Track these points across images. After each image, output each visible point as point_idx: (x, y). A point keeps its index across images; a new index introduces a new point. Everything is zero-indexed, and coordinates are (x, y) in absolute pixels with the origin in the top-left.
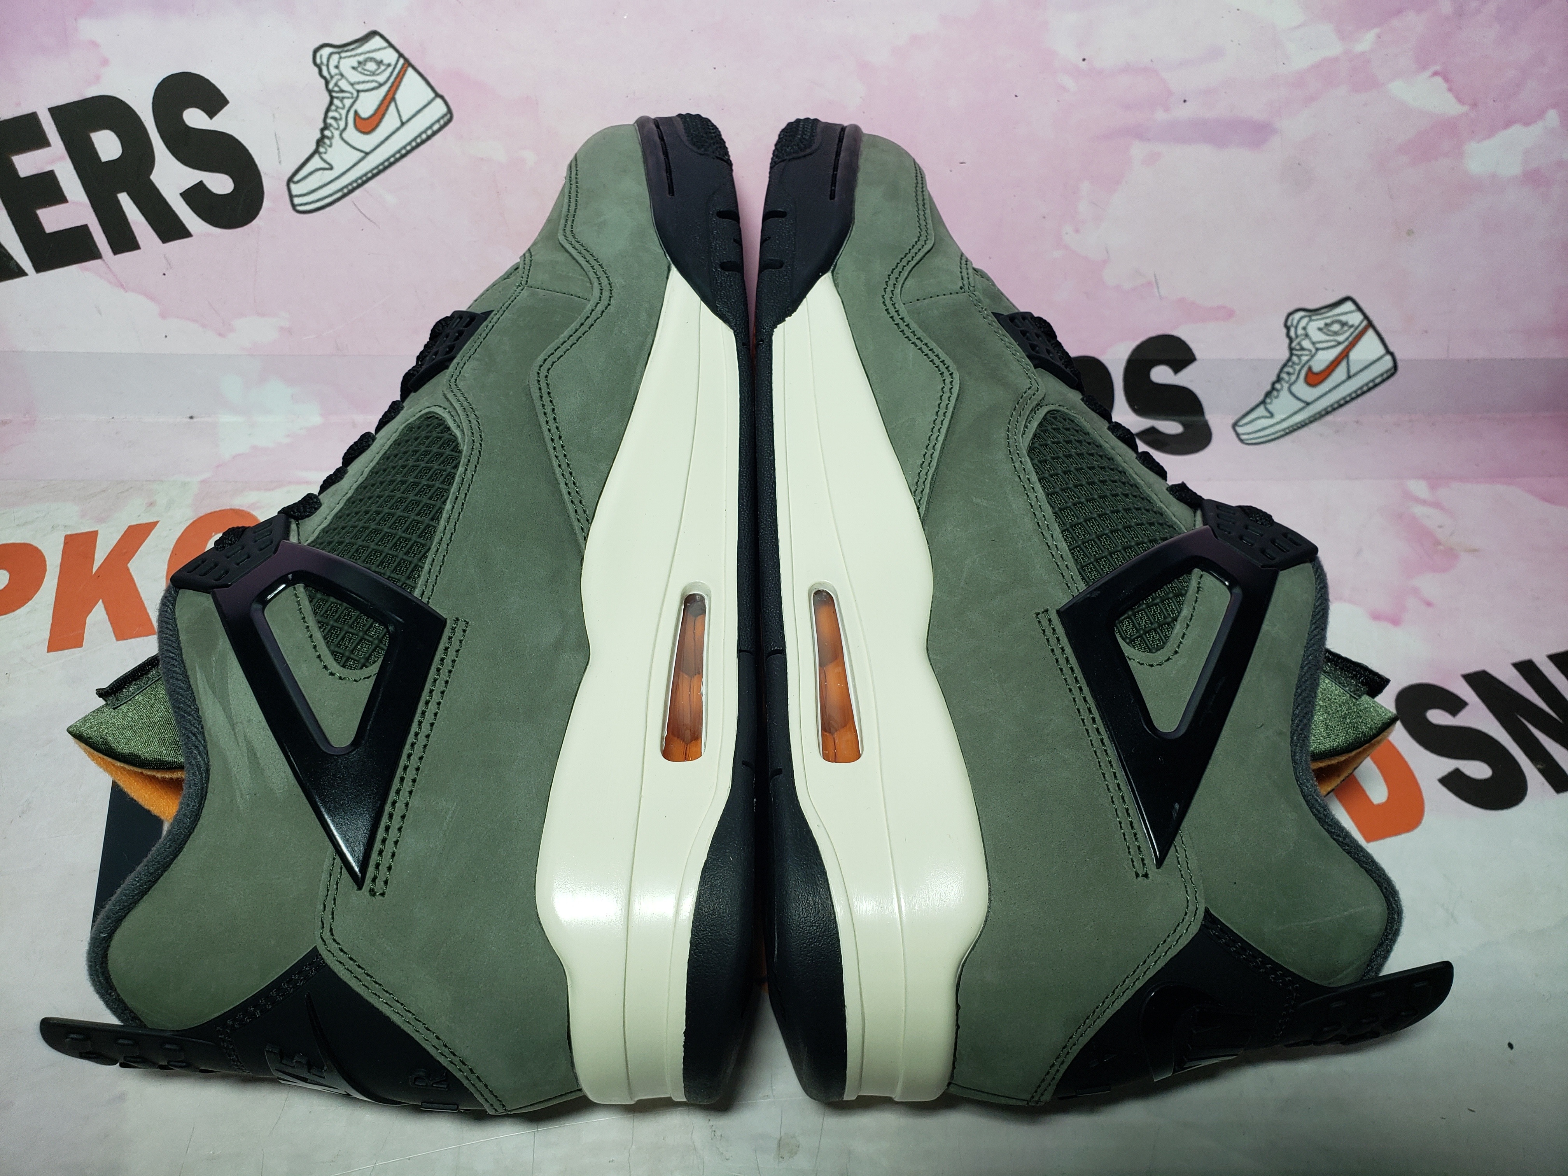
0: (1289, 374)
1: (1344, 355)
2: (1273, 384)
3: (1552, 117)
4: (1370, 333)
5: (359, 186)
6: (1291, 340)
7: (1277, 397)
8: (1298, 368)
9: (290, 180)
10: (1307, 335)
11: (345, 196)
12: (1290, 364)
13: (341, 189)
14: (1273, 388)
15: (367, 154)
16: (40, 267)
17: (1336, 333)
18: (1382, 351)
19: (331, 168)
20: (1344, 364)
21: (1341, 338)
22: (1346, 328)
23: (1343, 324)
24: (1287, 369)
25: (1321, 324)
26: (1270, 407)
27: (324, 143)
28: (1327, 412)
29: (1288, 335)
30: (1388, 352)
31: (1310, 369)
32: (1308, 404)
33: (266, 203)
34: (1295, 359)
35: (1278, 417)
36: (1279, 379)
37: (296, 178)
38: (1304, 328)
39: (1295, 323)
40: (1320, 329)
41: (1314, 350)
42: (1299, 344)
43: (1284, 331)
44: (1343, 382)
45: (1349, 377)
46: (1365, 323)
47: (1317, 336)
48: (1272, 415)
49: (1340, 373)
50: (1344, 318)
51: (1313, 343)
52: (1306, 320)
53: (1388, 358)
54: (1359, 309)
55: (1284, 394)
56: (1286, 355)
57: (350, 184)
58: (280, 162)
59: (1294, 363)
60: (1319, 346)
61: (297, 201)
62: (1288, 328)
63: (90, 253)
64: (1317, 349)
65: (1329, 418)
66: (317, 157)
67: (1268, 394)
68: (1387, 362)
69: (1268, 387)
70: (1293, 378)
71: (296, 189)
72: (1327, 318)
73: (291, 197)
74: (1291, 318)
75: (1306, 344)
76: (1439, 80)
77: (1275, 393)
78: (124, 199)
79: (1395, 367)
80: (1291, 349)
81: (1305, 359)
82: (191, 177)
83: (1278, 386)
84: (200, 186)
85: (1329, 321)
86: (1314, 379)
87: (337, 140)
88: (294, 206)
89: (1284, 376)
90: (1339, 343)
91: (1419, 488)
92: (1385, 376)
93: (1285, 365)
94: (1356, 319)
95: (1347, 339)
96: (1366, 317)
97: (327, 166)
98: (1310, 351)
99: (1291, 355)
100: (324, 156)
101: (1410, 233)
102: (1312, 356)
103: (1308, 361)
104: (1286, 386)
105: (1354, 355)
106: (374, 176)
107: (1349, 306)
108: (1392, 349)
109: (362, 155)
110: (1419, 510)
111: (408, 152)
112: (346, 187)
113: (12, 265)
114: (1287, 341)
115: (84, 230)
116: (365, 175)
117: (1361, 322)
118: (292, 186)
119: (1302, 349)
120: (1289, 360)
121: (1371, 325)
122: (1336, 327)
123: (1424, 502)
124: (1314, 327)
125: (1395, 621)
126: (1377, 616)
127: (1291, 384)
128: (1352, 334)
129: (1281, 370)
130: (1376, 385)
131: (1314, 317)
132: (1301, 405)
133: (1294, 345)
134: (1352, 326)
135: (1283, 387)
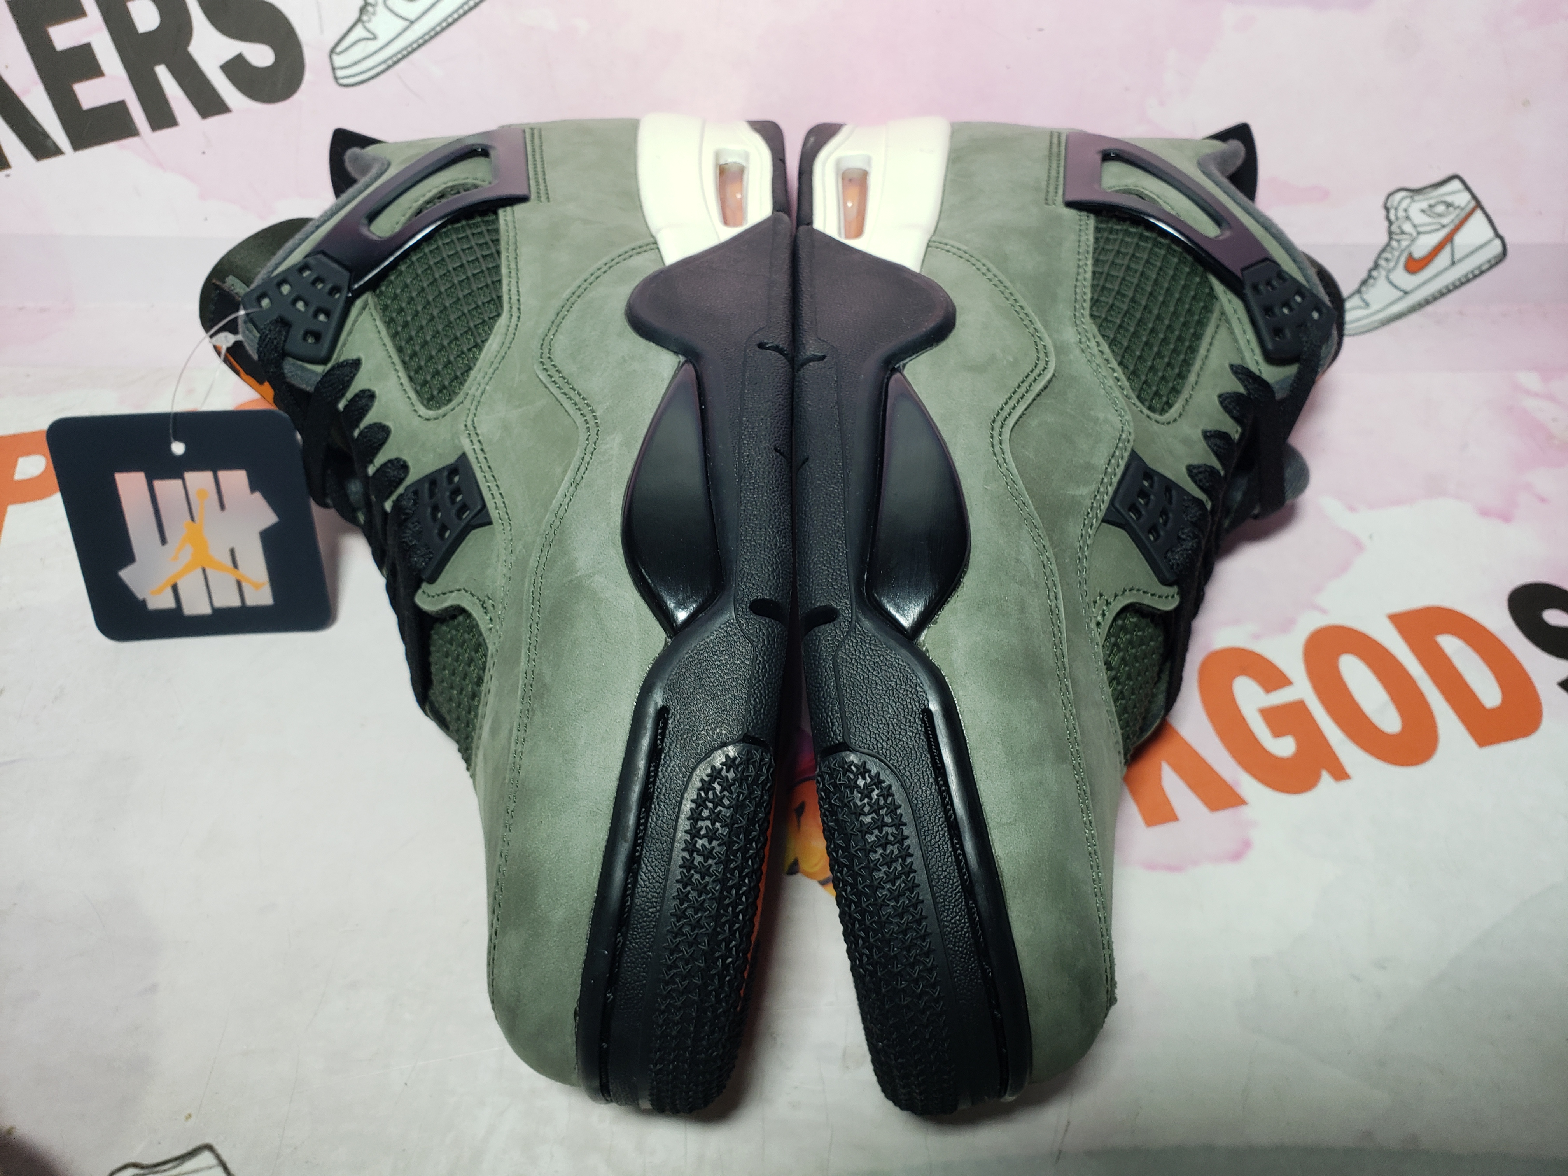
0: (1387, 260)
1: (1449, 239)
2: (1370, 271)
4: (1479, 214)
5: (404, 57)
6: (1391, 223)
7: (1373, 285)
8: (1397, 253)
9: (332, 51)
10: (1408, 218)
11: (389, 67)
12: (1388, 249)
13: (385, 61)
14: (1370, 277)
15: (412, 22)
16: (78, 144)
17: (1440, 215)
18: (1490, 234)
19: (375, 38)
20: (1447, 250)
21: (1445, 221)
22: (1451, 209)
23: (1449, 205)
24: (1387, 255)
25: (1424, 205)
26: (1366, 296)
27: (368, 11)
28: (1427, 302)
29: (1388, 218)
30: (1498, 235)
31: (1410, 255)
32: (1406, 293)
33: (308, 76)
34: (1394, 243)
35: (1375, 307)
36: (1376, 266)
37: (339, 49)
39: (1395, 204)
40: (1423, 211)
41: (1415, 234)
42: (1400, 228)
43: (1383, 213)
44: (1446, 269)
45: (1453, 263)
46: (1473, 204)
47: (1418, 218)
48: (1367, 305)
49: (1443, 258)
50: (1449, 199)
52: (1408, 201)
53: (1498, 242)
54: (1467, 188)
55: (1382, 282)
56: (1384, 239)
57: (395, 55)
58: (322, 32)
59: (1393, 248)
60: (1421, 229)
61: (339, 73)
62: (1387, 210)
63: (129, 131)
64: (1419, 233)
65: (1430, 309)
66: (359, 27)
67: (1364, 283)
68: (1496, 247)
69: (1364, 275)
70: (1392, 264)
71: (339, 61)
72: (1431, 198)
73: (334, 69)
74: (1390, 199)
75: (1407, 227)
77: (1371, 281)
78: (162, 72)
79: (1504, 253)
80: (1390, 233)
81: (1404, 243)
82: (230, 48)
83: (1375, 273)
84: (239, 59)
85: (1432, 202)
86: (1414, 265)
87: (381, 8)
88: (336, 79)
89: (1382, 262)
90: (1443, 226)
91: (1530, 380)
92: (1493, 262)
93: (1383, 251)
94: (1463, 199)
95: (1452, 221)
96: (1474, 197)
97: (370, 36)
98: (1411, 235)
99: (1391, 239)
100: (367, 25)
101: (1526, 103)
102: (1413, 240)
103: (1409, 246)
104: (1383, 273)
105: (1459, 239)
106: (420, 46)
107: (1456, 185)
108: (1501, 231)
109: (405, 24)
110: (1531, 404)
111: (455, 21)
112: (390, 58)
113: (49, 144)
114: (1386, 224)
115: (121, 107)
116: (410, 45)
117: (1469, 203)
118: (336, 58)
119: (1403, 232)
120: (1388, 245)
121: (1479, 205)
122: (1441, 209)
123: (1536, 395)
124: (1416, 208)
125: (1506, 517)
126: (1485, 513)
127: (1389, 271)
128: (1457, 215)
129: (1379, 256)
130: (1482, 273)
131: (1417, 198)
132: (1399, 294)
133: (1394, 228)
134: (1458, 207)
135: (1380, 274)
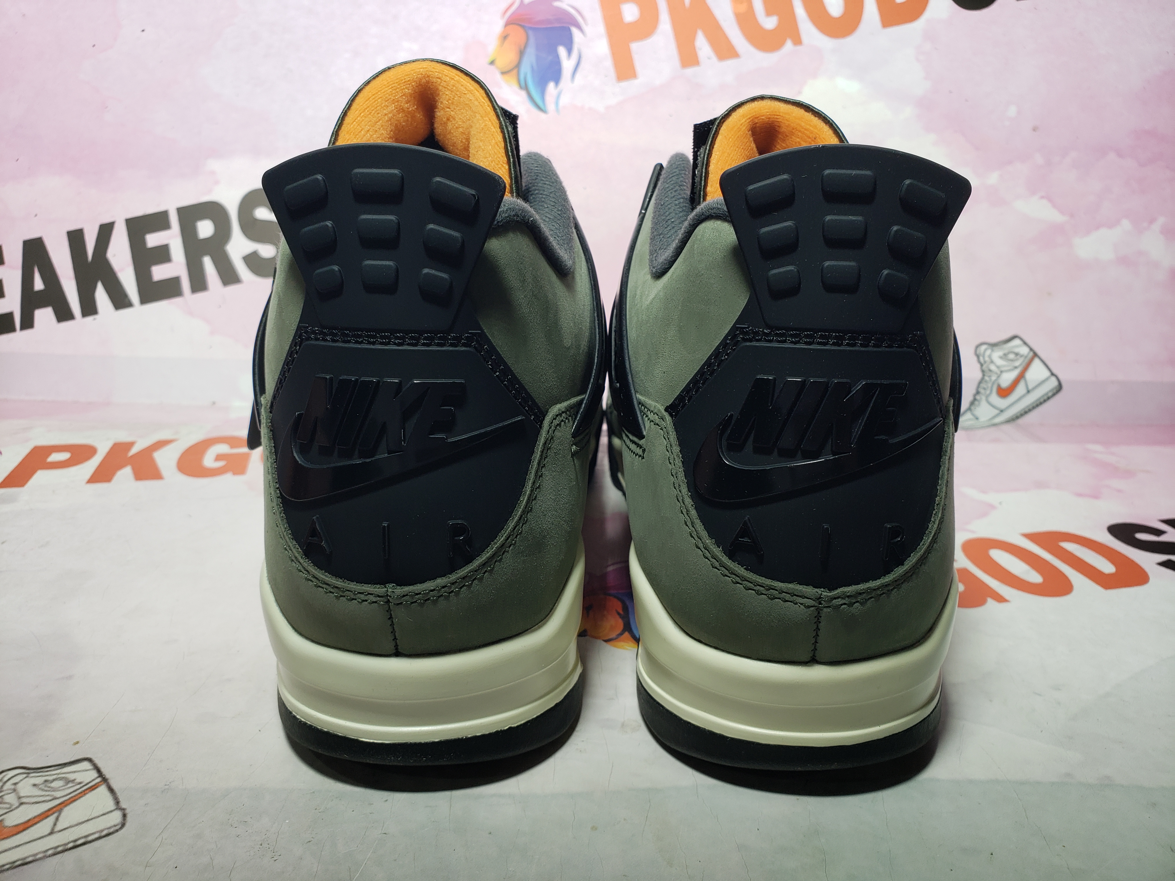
0: (984, 389)
1: (1021, 376)
2: (975, 395)
3: (1126, 224)
4: (1037, 360)
6: (982, 365)
7: (979, 405)
8: (990, 385)
10: (992, 362)
12: (984, 382)
14: (975, 399)
16: (144, 301)
17: (1012, 360)
18: (1047, 374)
20: (1023, 383)
21: (1017, 363)
22: (1018, 357)
23: (1017, 354)
24: (983, 385)
25: (1001, 353)
26: (974, 412)
28: (1017, 417)
29: (979, 362)
30: (1053, 374)
31: (999, 386)
32: (1002, 411)
34: (987, 378)
35: (982, 420)
36: (978, 393)
38: (990, 356)
39: (982, 353)
40: (1001, 358)
41: (999, 372)
42: (988, 367)
43: (975, 358)
44: (1023, 396)
45: (1028, 392)
46: (1031, 354)
47: (1000, 362)
49: (1021, 389)
50: (1016, 350)
51: (998, 367)
52: (990, 351)
53: (1053, 379)
54: (1025, 343)
55: (984, 403)
56: (979, 375)
59: (986, 382)
60: (1003, 369)
62: (978, 356)
63: (177, 293)
64: (1001, 372)
65: (1019, 422)
68: (1053, 383)
69: (971, 398)
70: (988, 392)
72: (1005, 349)
74: (978, 349)
75: (993, 367)
76: (1045, 201)
77: (976, 403)
78: (207, 261)
79: (1060, 385)
80: (983, 371)
81: (994, 378)
83: (978, 397)
85: (1006, 351)
89: (981, 389)
90: (1016, 367)
91: (1096, 447)
92: (1055, 391)
93: (980, 383)
94: (1025, 350)
95: (1021, 364)
96: (1031, 349)
98: (996, 373)
99: (984, 375)
101: (1049, 294)
102: (999, 377)
103: (996, 380)
105: (1028, 376)
107: (1017, 342)
108: (1055, 371)
110: (1099, 456)
114: (978, 366)
115: (177, 279)
117: (1028, 354)
119: (990, 370)
121: (1035, 355)
122: (1012, 356)
123: (1102, 453)
124: (996, 355)
125: (1096, 496)
126: (1080, 495)
127: (987, 397)
128: (1023, 361)
129: (978, 386)
130: (1049, 398)
131: (995, 348)
132: (997, 412)
133: (984, 367)
134: (1022, 356)
135: (982, 398)
